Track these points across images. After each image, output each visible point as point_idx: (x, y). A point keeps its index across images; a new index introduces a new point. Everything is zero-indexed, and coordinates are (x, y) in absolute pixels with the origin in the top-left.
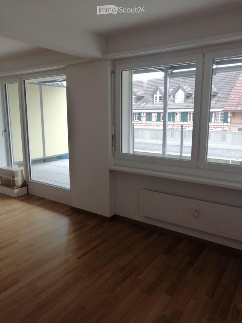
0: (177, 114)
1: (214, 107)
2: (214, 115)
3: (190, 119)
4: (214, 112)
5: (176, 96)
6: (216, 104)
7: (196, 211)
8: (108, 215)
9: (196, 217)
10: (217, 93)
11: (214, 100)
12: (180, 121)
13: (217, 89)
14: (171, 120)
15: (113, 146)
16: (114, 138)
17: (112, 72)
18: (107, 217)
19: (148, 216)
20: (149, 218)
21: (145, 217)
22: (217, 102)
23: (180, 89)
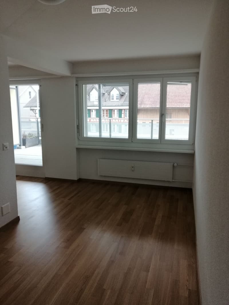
0: (92, 112)
1: (123, 105)
2: (123, 112)
3: (104, 115)
4: (123, 109)
5: (90, 95)
6: (125, 102)
7: (133, 167)
8: (76, 178)
9: (133, 171)
10: (125, 93)
11: (123, 99)
12: (96, 117)
13: (124, 90)
14: (88, 117)
15: (77, 132)
16: (78, 127)
17: (76, 85)
18: (76, 180)
19: (103, 175)
20: (104, 176)
21: (101, 176)
22: (125, 101)
23: (94, 89)
